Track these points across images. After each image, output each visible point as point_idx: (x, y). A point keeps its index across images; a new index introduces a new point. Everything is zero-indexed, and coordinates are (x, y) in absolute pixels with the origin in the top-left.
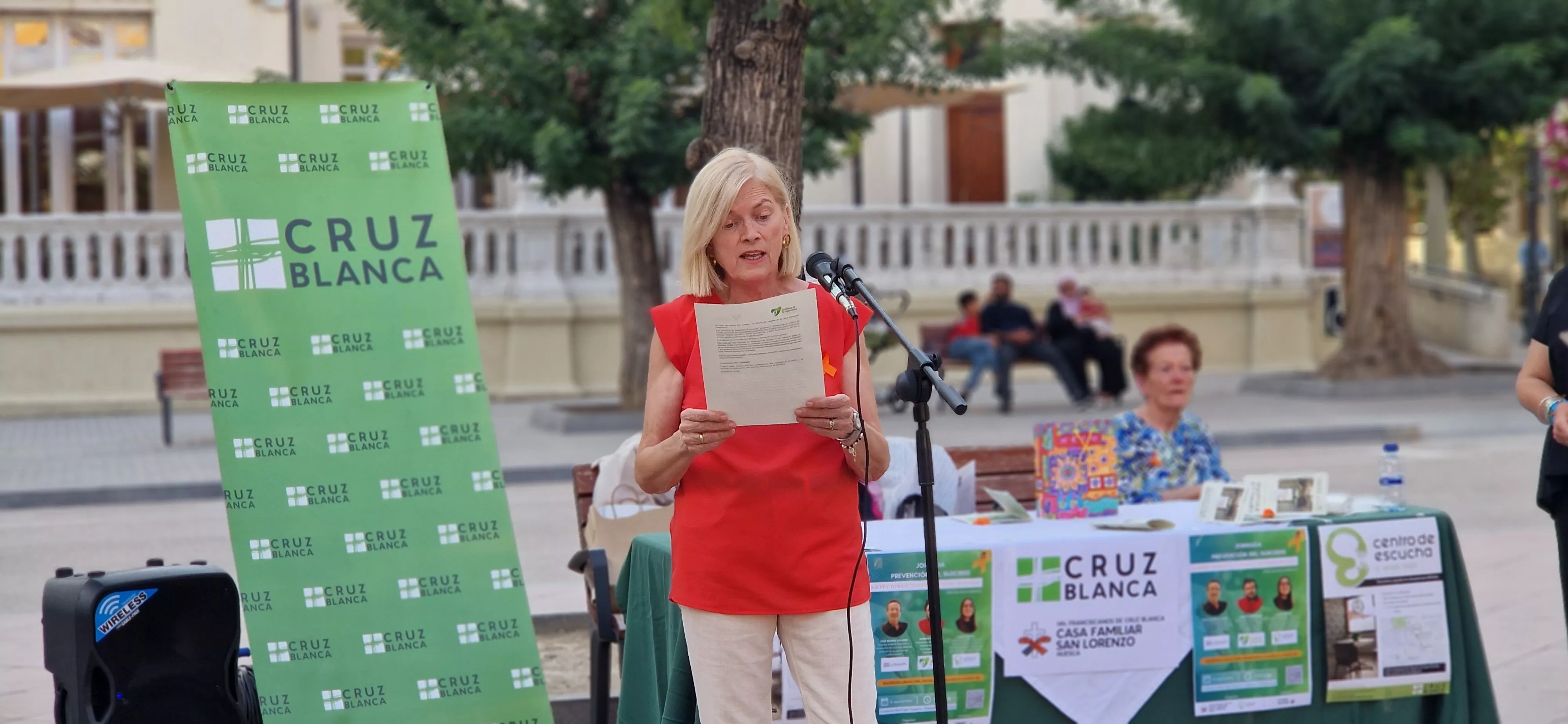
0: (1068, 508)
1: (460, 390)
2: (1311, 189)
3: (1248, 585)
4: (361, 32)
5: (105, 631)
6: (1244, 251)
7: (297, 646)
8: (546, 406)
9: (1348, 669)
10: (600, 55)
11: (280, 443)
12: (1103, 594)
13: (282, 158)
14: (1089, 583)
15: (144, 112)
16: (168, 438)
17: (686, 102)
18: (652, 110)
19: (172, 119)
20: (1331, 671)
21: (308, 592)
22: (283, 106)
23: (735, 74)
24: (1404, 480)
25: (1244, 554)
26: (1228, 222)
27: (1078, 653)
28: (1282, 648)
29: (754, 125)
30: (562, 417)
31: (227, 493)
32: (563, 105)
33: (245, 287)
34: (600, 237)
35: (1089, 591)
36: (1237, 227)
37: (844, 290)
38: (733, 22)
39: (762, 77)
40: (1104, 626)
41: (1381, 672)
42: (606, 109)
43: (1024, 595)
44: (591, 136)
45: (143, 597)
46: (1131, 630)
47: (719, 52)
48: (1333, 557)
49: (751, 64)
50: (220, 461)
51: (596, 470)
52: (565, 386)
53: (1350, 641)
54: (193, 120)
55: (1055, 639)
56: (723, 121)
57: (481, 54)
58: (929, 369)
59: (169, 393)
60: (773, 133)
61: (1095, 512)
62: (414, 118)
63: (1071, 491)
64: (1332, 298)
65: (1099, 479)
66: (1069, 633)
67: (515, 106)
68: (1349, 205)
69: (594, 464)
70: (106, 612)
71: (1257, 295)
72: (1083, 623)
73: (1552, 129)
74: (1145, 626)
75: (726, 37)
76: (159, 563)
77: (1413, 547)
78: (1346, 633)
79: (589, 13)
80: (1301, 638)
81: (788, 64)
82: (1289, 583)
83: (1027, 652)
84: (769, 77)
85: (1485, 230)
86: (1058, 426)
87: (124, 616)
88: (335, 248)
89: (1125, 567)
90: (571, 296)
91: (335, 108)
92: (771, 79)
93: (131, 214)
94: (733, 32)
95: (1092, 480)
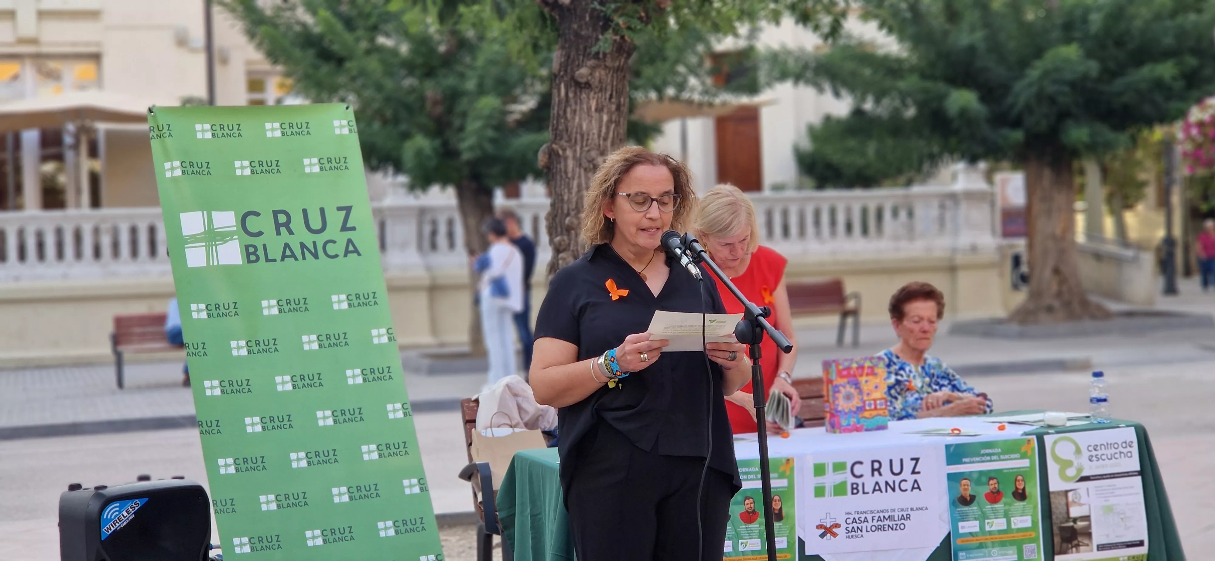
0: (849, 425)
1: (376, 341)
2: (998, 177)
3: (991, 482)
4: (266, 66)
5: (108, 532)
6: (949, 226)
7: (256, 540)
8: (413, 354)
9: (1070, 546)
10: (450, 81)
11: (240, 384)
12: (880, 490)
13: (237, 164)
14: (869, 482)
15: (95, 131)
16: (120, 384)
17: (516, 116)
18: (494, 122)
19: (153, 136)
20: (1057, 548)
21: (263, 498)
22: (237, 125)
23: (575, 93)
24: (1108, 399)
25: (988, 458)
26: (935, 203)
27: (862, 536)
28: (1019, 530)
29: (591, 133)
30: (426, 362)
31: (200, 423)
32: (423, 119)
33: (211, 264)
34: (450, 223)
35: (869, 488)
36: (942, 207)
37: (691, 259)
38: (573, 53)
39: (596, 96)
40: (882, 515)
41: (1095, 548)
42: (457, 123)
43: (819, 492)
44: (445, 143)
45: (137, 505)
46: (903, 518)
47: (562, 77)
48: (1056, 459)
49: (588, 85)
50: (195, 398)
51: (477, 401)
52: (425, 339)
53: (1071, 524)
54: (169, 136)
55: (844, 525)
56: (567, 130)
57: (359, 82)
58: (761, 319)
59: (121, 348)
60: (605, 139)
61: (870, 427)
62: (337, 132)
63: (851, 411)
64: (1017, 261)
65: (872, 402)
66: (854, 521)
67: (385, 122)
68: (1030, 188)
69: (474, 398)
70: (109, 517)
71: (960, 259)
72: (866, 513)
73: (1187, 128)
74: (912, 513)
75: (568, 65)
76: (145, 478)
77: (1117, 451)
78: (1068, 518)
79: (442, 49)
80: (1034, 522)
81: (617, 86)
82: (1023, 480)
83: (822, 536)
84: (602, 96)
85: (1129, 206)
86: (841, 362)
87: (123, 519)
88: (278, 233)
89: (897, 469)
90: (428, 268)
91: (277, 125)
92: (603, 97)
93: (86, 210)
94: (574, 61)
95: (867, 402)
